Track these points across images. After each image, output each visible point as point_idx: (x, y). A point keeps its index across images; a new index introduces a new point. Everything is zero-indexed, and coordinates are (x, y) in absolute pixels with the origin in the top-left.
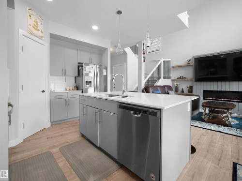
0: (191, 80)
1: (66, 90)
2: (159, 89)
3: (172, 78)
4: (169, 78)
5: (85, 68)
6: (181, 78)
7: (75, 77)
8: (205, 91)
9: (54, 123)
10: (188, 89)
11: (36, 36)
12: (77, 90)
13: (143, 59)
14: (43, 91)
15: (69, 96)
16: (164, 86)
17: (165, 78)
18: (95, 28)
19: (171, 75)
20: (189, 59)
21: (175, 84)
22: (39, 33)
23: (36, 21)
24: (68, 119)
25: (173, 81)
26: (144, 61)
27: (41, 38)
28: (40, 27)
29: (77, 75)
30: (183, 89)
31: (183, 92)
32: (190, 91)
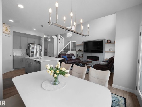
0: (83, 51)
1: (22, 55)
2: (67, 55)
5: (31, 46)
6: (79, 50)
7: (27, 50)
9: (15, 69)
11: (7, 34)
12: (27, 55)
13: (58, 42)
14: (10, 56)
15: (23, 58)
16: (70, 54)
17: (71, 50)
18: (34, 29)
20: (82, 42)
21: (77, 53)
22: (8, 32)
23: (7, 28)
24: (22, 68)
25: (76, 51)
26: (59, 43)
27: (9, 34)
28: (9, 30)
29: (27, 49)
31: (80, 56)
32: (82, 56)
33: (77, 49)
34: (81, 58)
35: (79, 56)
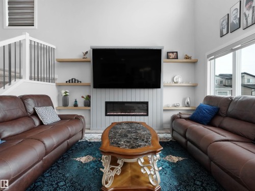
0: (88, 85)
3: (57, 82)
4: (53, 80)
6: (73, 82)
8: (107, 103)
10: (84, 100)
19: (56, 76)
20: (85, 51)
21: (63, 92)
25: (59, 86)
30: (76, 101)
31: (76, 105)
32: (88, 103)
33: (63, 75)
34: (80, 109)
35: (71, 102)
